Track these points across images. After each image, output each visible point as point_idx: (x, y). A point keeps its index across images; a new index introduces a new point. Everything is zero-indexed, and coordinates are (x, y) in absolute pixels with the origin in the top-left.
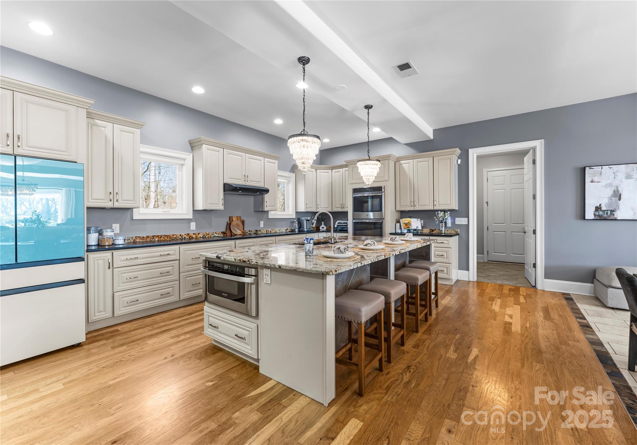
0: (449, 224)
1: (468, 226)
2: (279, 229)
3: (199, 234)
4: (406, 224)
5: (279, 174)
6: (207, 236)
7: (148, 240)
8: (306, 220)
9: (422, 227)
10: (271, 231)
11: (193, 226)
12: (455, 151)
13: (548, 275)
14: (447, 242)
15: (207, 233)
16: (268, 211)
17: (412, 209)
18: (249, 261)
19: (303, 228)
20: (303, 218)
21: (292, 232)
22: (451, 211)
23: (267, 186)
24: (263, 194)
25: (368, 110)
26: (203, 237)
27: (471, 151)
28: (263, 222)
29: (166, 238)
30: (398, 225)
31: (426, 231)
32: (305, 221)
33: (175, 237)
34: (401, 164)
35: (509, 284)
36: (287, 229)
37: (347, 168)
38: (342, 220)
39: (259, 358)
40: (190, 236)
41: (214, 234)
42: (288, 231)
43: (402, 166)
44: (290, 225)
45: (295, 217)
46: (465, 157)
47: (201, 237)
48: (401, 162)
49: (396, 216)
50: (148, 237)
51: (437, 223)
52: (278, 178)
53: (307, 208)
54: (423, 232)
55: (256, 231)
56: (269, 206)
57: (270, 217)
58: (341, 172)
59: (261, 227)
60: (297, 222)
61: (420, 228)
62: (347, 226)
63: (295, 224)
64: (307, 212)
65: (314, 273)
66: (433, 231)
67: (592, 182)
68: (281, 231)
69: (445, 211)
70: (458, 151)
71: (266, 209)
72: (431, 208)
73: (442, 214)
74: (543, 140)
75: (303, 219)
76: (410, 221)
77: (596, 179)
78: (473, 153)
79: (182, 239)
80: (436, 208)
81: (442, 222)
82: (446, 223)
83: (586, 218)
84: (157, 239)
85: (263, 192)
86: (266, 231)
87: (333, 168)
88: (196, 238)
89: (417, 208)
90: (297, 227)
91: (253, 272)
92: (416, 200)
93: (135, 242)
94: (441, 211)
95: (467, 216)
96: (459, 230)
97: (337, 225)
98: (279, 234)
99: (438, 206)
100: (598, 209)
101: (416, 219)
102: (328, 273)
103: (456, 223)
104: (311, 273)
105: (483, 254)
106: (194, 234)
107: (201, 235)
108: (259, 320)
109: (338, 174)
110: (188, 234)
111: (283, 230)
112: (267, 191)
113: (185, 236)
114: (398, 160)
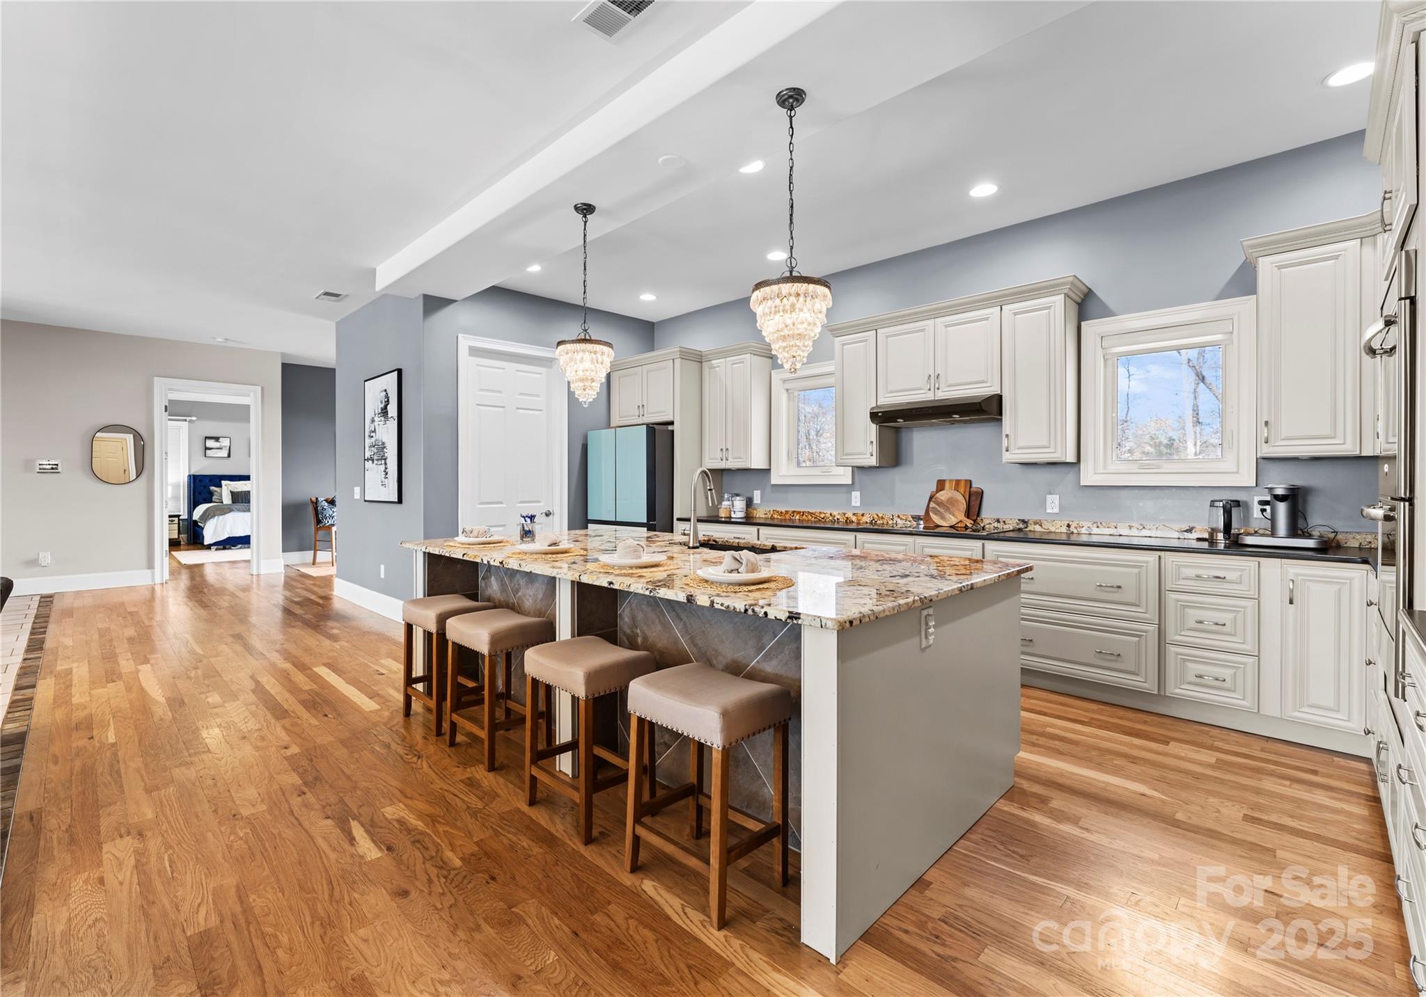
3: (863, 515)
6: (878, 522)
7: (787, 517)
11: (856, 497)
15: (880, 515)
26: (871, 523)
29: (810, 517)
33: (822, 516)
40: (847, 518)
41: (895, 519)
47: (867, 523)
50: (787, 512)
55: (1024, 521)
59: (1046, 511)
79: (833, 522)
84: (797, 517)
86: (1069, 526)
88: (858, 523)
93: (772, 518)
106: (854, 514)
107: (867, 519)
110: (844, 514)
113: (839, 517)
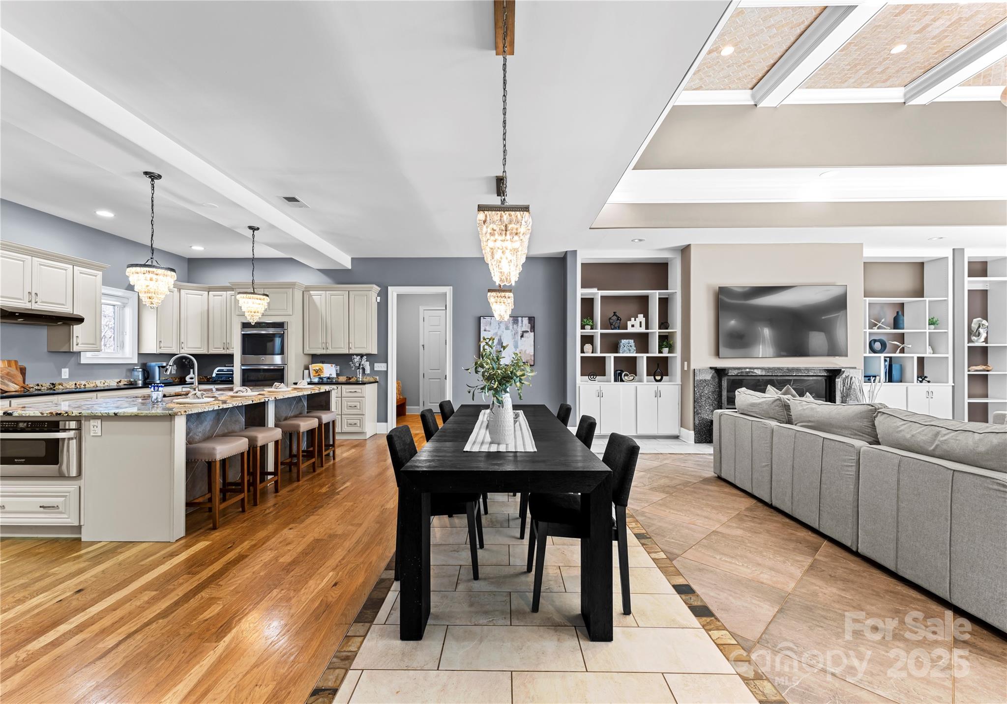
0: (368, 371)
1: (387, 372)
2: (103, 381)
4: (317, 371)
5: (104, 291)
8: (159, 367)
9: (338, 375)
10: (85, 385)
12: (372, 287)
14: (360, 391)
16: (80, 352)
17: (324, 352)
18: (66, 413)
19: (154, 378)
20: (153, 364)
21: (132, 386)
22: (368, 355)
23: (78, 312)
24: (70, 325)
25: (254, 232)
27: (390, 289)
28: (67, 370)
30: (306, 372)
31: (342, 379)
32: (157, 369)
34: (310, 296)
36: (120, 382)
37: (233, 292)
38: (225, 366)
39: (82, 524)
42: (121, 384)
43: (313, 300)
44: (126, 375)
45: (136, 362)
46: (384, 295)
48: (311, 292)
49: (306, 360)
51: (353, 369)
52: (102, 297)
53: (160, 348)
54: (339, 380)
55: (53, 384)
56: (82, 344)
57: (83, 362)
58: (224, 296)
59: (63, 377)
60: (140, 370)
61: (334, 375)
62: (233, 374)
63: (136, 373)
64: (161, 354)
65: (161, 416)
66: (350, 379)
67: (485, 331)
68: (106, 384)
69: (362, 356)
70: (377, 289)
71: (76, 349)
72: (345, 351)
73: (357, 359)
74: (452, 287)
75: (155, 365)
76: (322, 368)
77: (487, 328)
78: (393, 292)
80: (351, 352)
81: (359, 368)
82: (364, 369)
85: (69, 322)
86: (76, 384)
87: (209, 290)
89: (330, 351)
90: (140, 377)
91: (73, 425)
92: (329, 341)
94: (357, 355)
95: (386, 361)
96: (378, 378)
97: (217, 374)
98: (102, 388)
99: (353, 349)
101: (330, 365)
102: (176, 414)
103: (375, 369)
104: (156, 416)
105: (419, 406)
108: (82, 481)
109: (218, 299)
111: (113, 384)
112: (80, 320)
114: (307, 290)
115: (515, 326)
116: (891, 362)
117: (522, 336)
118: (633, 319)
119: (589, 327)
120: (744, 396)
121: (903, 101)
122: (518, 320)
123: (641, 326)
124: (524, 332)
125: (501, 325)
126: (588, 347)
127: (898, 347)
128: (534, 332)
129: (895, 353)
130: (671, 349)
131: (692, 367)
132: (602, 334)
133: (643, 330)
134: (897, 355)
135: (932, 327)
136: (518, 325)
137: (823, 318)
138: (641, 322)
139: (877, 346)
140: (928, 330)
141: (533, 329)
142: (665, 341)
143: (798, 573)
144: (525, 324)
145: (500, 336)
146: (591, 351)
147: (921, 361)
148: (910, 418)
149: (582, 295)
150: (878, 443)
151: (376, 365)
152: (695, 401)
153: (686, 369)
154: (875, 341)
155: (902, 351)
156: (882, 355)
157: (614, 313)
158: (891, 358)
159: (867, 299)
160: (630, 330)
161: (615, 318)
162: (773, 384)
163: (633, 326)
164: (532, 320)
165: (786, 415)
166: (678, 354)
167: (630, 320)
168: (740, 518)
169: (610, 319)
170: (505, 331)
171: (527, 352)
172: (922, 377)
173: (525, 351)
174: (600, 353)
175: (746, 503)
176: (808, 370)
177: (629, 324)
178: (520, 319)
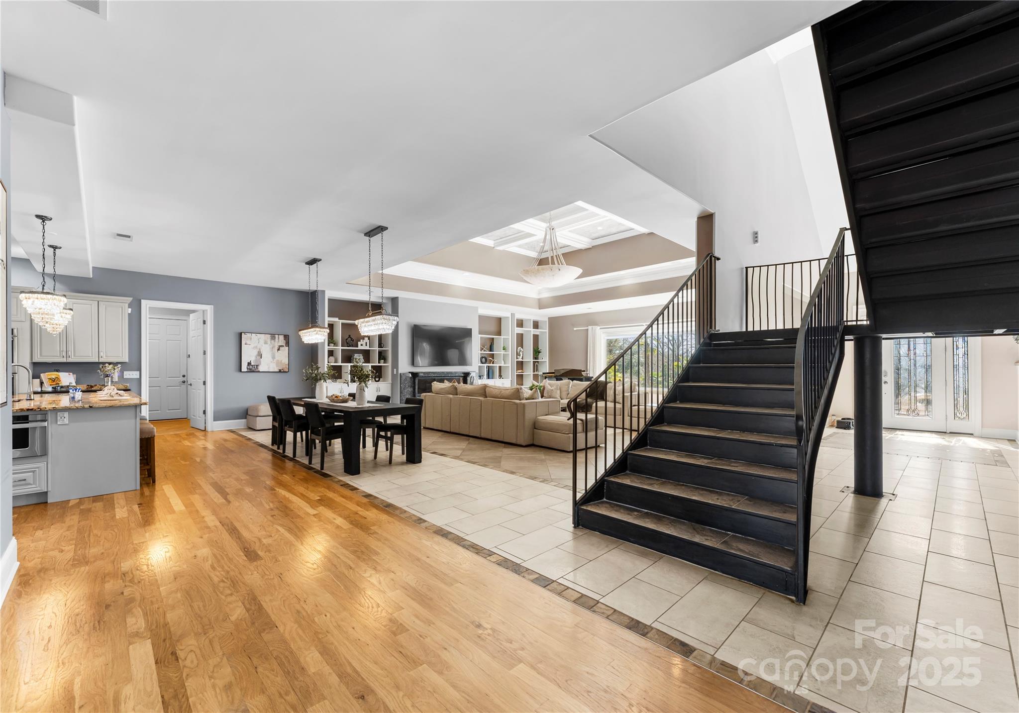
0: (116, 379)
1: (140, 380)
4: (51, 380)
9: (76, 382)
13: (216, 418)
17: (64, 360)
18: (39, 408)
25: (55, 250)
27: (144, 301)
35: (182, 432)
46: (136, 307)
51: (102, 377)
61: (72, 384)
67: (246, 344)
69: (114, 364)
70: (127, 300)
73: (109, 367)
74: (212, 306)
76: (60, 376)
77: (248, 342)
78: (146, 304)
80: (101, 360)
81: (107, 377)
82: (112, 377)
83: (242, 371)
94: (110, 364)
95: (140, 369)
96: (128, 385)
100: (249, 364)
101: (69, 373)
103: (124, 377)
108: (49, 458)
115: (273, 341)
116: (489, 368)
117: (279, 350)
118: (362, 340)
119: (333, 345)
120: (436, 385)
121: (493, 246)
122: (275, 337)
123: (366, 345)
124: (280, 346)
125: (260, 340)
126: (332, 358)
127: (491, 360)
128: (288, 346)
129: (490, 364)
130: (385, 360)
131: (400, 372)
132: (342, 350)
133: (367, 348)
134: (491, 365)
135: (504, 351)
136: (275, 341)
137: (457, 342)
138: (366, 343)
139: (484, 360)
140: (503, 352)
141: (287, 344)
142: (382, 356)
143: (465, 445)
144: (281, 340)
145: (260, 349)
146: (334, 361)
147: (500, 367)
148: (495, 388)
149: (329, 321)
150: (487, 397)
151: (125, 373)
152: (401, 393)
153: (395, 373)
154: (483, 357)
155: (493, 363)
156: (486, 365)
157: (349, 336)
158: (489, 366)
159: (480, 335)
160: (360, 347)
161: (349, 339)
162: (448, 380)
163: (362, 345)
164: (286, 337)
165: (455, 391)
166: (389, 364)
167: (360, 341)
168: (440, 437)
169: (347, 339)
170: (264, 345)
171: (283, 362)
172: (500, 376)
173: (281, 361)
174: (342, 363)
175: (440, 434)
176: (456, 373)
177: (359, 343)
178: (277, 336)
